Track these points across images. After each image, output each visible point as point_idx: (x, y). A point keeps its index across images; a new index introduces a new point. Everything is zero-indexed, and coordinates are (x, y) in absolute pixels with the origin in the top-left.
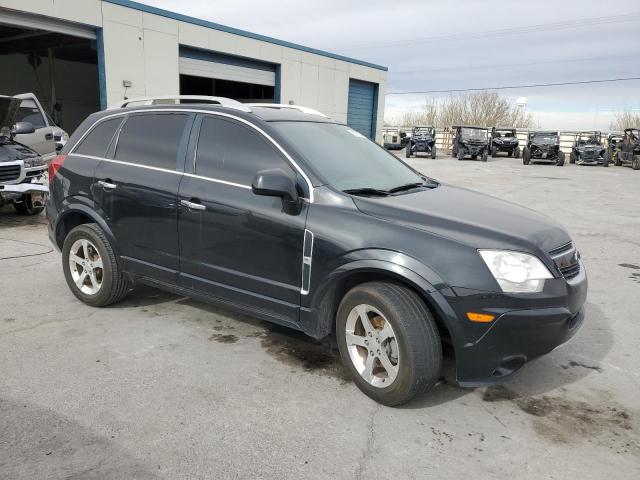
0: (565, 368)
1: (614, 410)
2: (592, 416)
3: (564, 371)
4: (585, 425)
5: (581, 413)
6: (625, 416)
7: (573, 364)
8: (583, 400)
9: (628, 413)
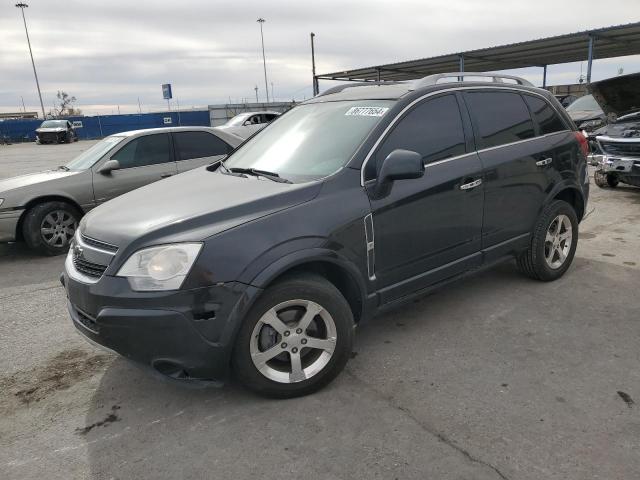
0: (114, 408)
1: (38, 400)
2: (52, 383)
3: (112, 403)
4: (53, 374)
5: (63, 380)
6: (26, 401)
7: (112, 418)
8: (69, 390)
9: (25, 405)
